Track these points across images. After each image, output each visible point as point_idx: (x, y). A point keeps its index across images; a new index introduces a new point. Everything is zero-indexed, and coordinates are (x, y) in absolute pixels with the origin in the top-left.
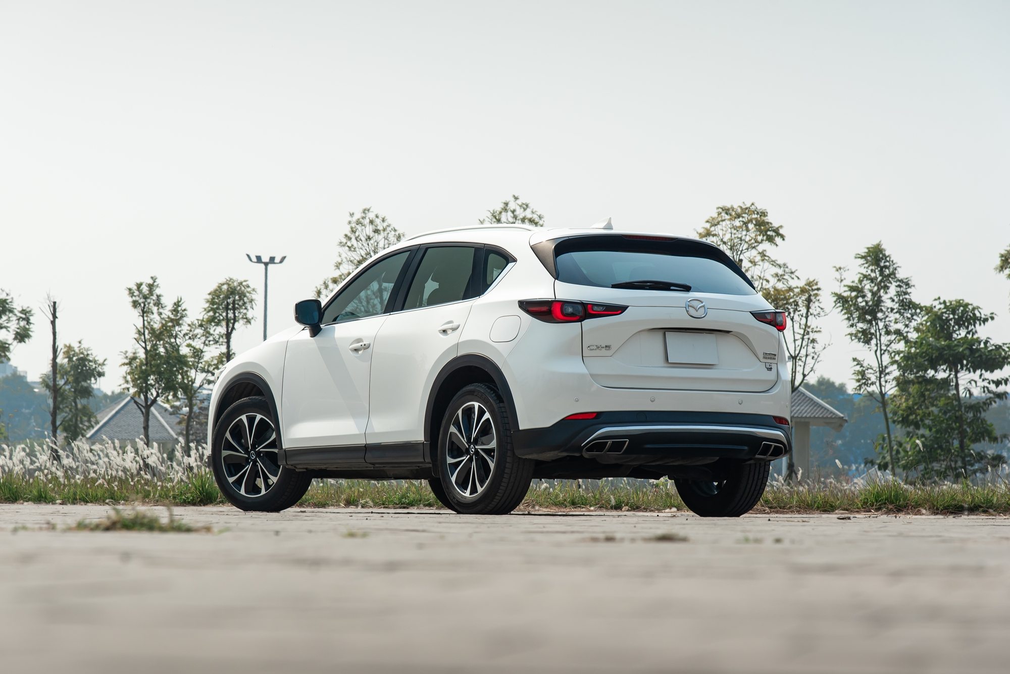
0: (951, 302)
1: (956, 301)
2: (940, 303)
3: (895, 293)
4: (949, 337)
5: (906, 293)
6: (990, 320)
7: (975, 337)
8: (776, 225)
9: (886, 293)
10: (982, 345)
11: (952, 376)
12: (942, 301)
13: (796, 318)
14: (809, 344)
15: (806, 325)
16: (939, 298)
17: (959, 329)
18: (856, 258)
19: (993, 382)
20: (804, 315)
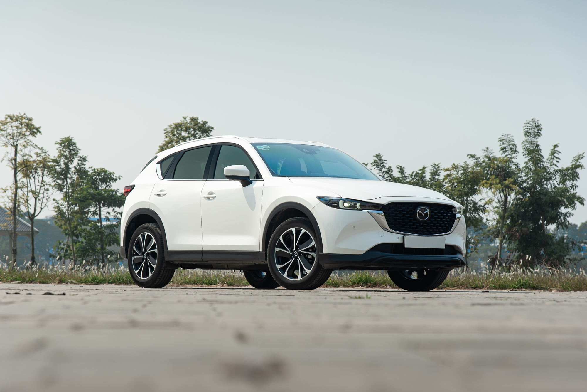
0: (98, 169)
1: (100, 169)
2: (92, 170)
3: (77, 164)
4: (97, 188)
5: (83, 164)
6: (118, 179)
7: (110, 189)
8: (37, 126)
9: (72, 164)
10: (114, 193)
11: (97, 210)
12: (93, 168)
13: (36, 177)
14: (45, 191)
15: (42, 181)
16: (92, 167)
17: (102, 184)
18: (56, 144)
19: (119, 213)
20: (41, 175)
